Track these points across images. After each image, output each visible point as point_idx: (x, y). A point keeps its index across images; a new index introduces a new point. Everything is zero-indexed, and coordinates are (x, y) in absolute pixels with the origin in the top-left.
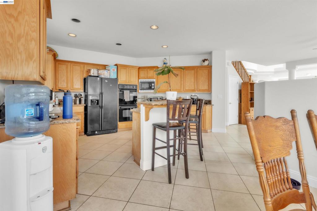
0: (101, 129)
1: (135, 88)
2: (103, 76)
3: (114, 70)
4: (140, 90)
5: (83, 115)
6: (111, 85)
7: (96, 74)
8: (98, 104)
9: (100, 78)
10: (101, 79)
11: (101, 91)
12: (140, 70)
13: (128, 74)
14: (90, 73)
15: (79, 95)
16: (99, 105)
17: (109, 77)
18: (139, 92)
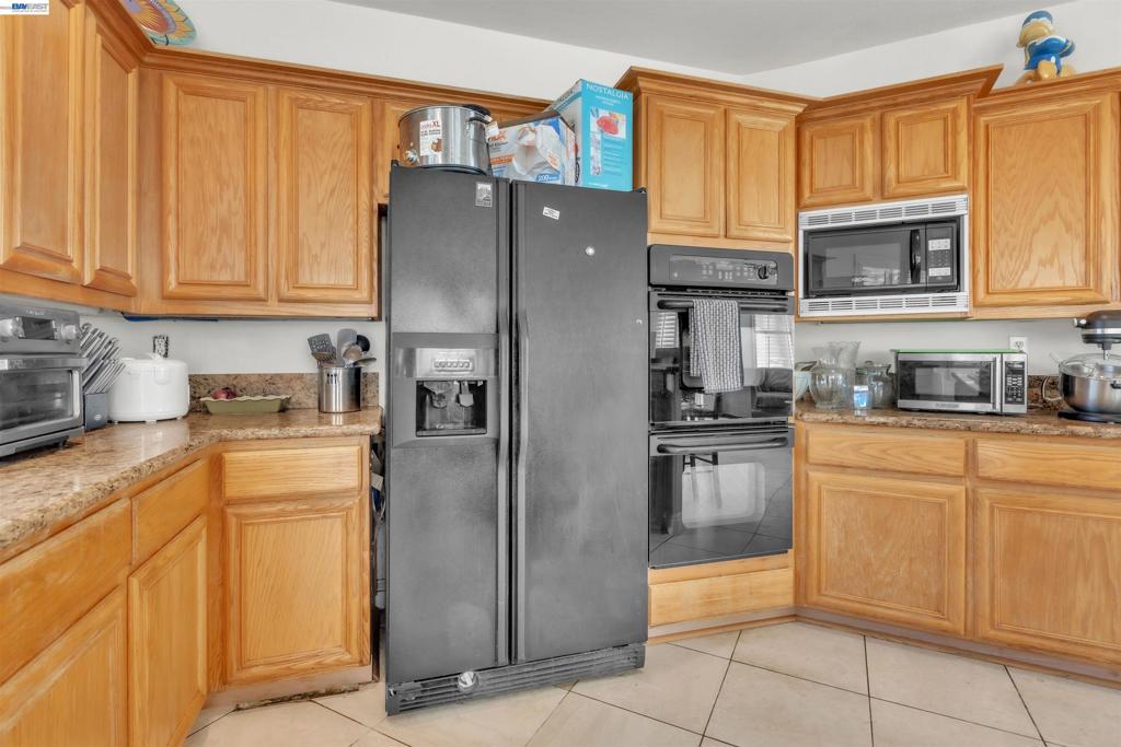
0: (503, 658)
1: (772, 281)
2: (519, 171)
3: (607, 126)
4: (807, 295)
5: (354, 513)
6: (590, 251)
7: (461, 153)
8: (478, 418)
9: (497, 182)
10: (504, 189)
11: (504, 302)
12: (807, 134)
13: (718, 162)
14: (416, 147)
15: (341, 340)
16: (490, 432)
17: (571, 182)
18: (805, 313)
